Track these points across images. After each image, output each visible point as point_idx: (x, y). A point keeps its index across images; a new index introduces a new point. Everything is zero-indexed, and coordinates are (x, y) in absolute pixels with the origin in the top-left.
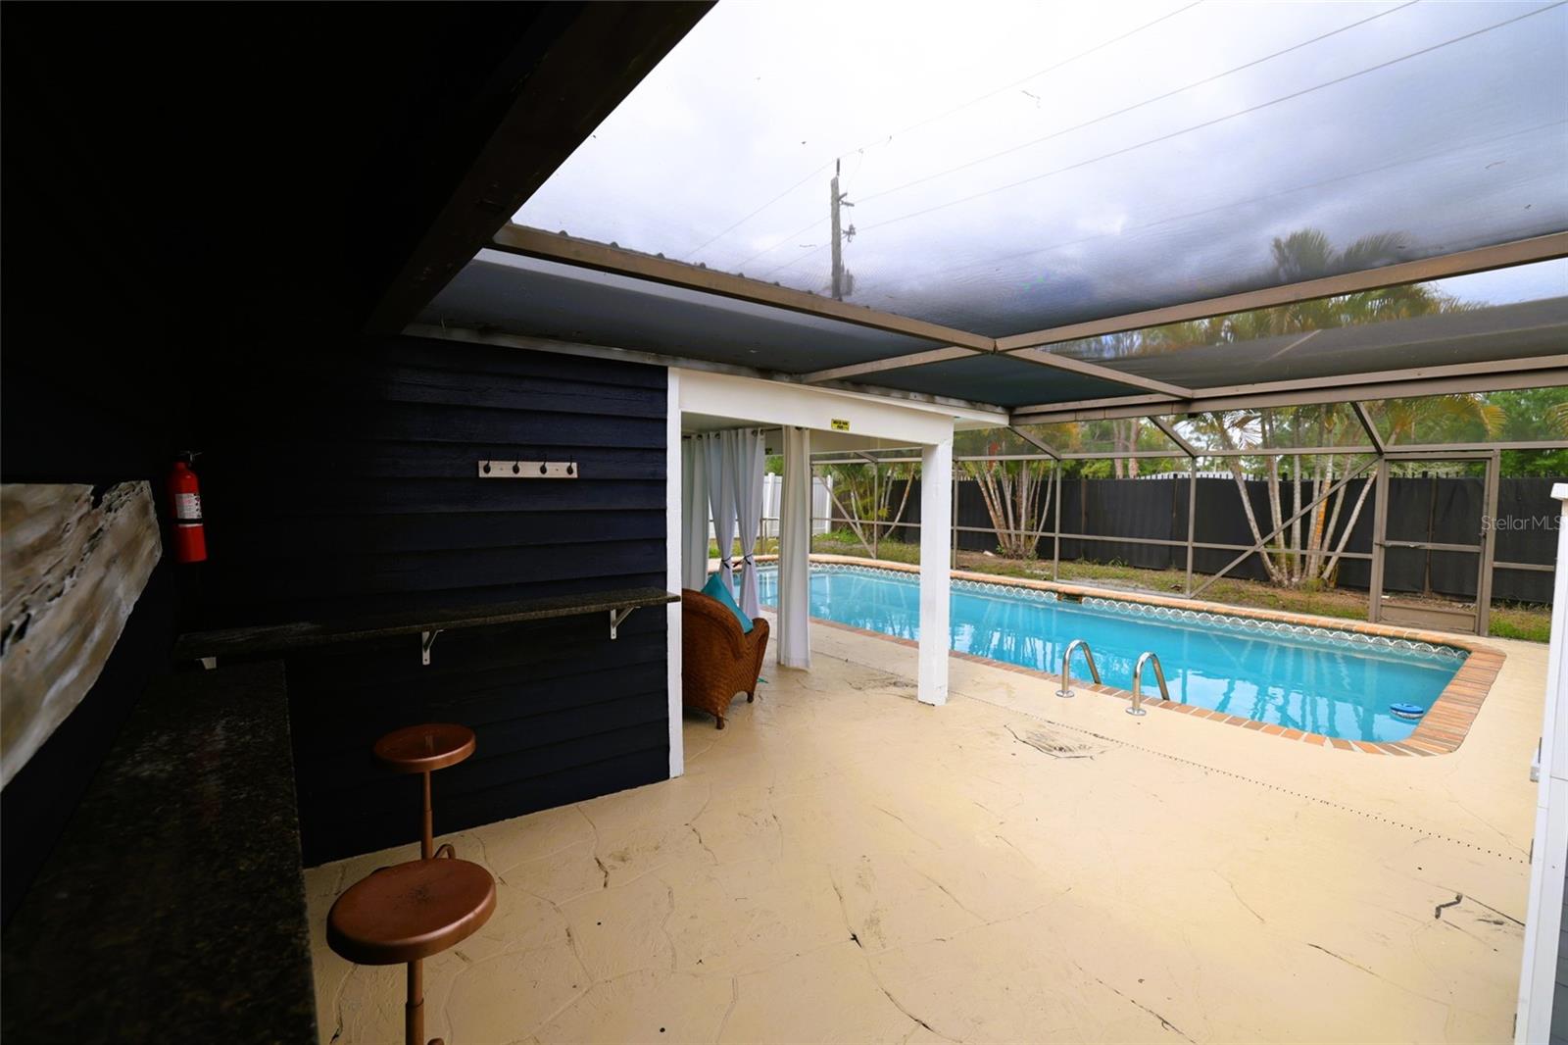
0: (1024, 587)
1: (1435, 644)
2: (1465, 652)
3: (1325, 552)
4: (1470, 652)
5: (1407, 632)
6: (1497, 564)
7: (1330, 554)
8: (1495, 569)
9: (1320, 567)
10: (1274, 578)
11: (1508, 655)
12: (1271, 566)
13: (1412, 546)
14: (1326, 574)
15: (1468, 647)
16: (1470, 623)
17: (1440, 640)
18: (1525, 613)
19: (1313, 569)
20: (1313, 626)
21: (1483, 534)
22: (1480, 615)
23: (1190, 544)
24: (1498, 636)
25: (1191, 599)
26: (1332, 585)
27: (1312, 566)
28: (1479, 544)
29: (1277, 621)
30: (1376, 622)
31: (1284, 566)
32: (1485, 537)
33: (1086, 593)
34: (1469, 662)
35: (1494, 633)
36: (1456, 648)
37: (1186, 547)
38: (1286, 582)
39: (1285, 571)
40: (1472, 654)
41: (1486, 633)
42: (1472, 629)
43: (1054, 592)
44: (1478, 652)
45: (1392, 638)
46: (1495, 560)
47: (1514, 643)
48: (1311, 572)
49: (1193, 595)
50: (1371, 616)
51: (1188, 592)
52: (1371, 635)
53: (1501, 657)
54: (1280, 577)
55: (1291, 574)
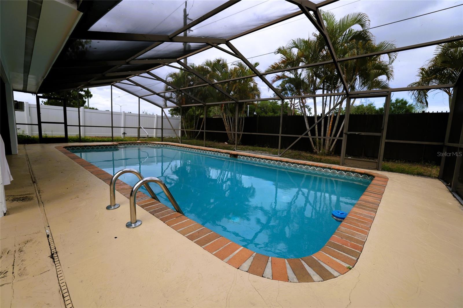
0: (219, 152)
1: (361, 174)
2: (372, 177)
3: (332, 137)
4: (374, 177)
5: (351, 169)
6: (387, 141)
7: (334, 138)
8: (386, 143)
9: (329, 147)
10: (314, 151)
11: (389, 178)
12: (314, 146)
13: (357, 134)
14: (331, 149)
15: (374, 175)
16: (375, 165)
17: (363, 172)
18: (392, 163)
19: (327, 147)
20: (317, 167)
21: (382, 128)
22: (379, 162)
23: (280, 135)
24: (385, 170)
25: (280, 157)
26: (333, 153)
27: (327, 146)
28: (380, 132)
29: (304, 165)
30: (342, 165)
31: (318, 146)
32: (383, 129)
33: (239, 154)
34: (374, 182)
35: (384, 169)
36: (369, 175)
37: (279, 136)
38: (318, 152)
39: (318, 148)
40: (375, 178)
41: (381, 169)
42: (376, 168)
43: (229, 154)
44: (377, 177)
45: (345, 171)
46: (386, 139)
47: (390, 173)
48: (326, 148)
49: (280, 155)
50: (341, 163)
51: (279, 154)
52: (338, 170)
53: (386, 179)
54: (316, 150)
55: (320, 150)
